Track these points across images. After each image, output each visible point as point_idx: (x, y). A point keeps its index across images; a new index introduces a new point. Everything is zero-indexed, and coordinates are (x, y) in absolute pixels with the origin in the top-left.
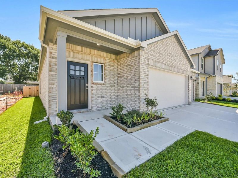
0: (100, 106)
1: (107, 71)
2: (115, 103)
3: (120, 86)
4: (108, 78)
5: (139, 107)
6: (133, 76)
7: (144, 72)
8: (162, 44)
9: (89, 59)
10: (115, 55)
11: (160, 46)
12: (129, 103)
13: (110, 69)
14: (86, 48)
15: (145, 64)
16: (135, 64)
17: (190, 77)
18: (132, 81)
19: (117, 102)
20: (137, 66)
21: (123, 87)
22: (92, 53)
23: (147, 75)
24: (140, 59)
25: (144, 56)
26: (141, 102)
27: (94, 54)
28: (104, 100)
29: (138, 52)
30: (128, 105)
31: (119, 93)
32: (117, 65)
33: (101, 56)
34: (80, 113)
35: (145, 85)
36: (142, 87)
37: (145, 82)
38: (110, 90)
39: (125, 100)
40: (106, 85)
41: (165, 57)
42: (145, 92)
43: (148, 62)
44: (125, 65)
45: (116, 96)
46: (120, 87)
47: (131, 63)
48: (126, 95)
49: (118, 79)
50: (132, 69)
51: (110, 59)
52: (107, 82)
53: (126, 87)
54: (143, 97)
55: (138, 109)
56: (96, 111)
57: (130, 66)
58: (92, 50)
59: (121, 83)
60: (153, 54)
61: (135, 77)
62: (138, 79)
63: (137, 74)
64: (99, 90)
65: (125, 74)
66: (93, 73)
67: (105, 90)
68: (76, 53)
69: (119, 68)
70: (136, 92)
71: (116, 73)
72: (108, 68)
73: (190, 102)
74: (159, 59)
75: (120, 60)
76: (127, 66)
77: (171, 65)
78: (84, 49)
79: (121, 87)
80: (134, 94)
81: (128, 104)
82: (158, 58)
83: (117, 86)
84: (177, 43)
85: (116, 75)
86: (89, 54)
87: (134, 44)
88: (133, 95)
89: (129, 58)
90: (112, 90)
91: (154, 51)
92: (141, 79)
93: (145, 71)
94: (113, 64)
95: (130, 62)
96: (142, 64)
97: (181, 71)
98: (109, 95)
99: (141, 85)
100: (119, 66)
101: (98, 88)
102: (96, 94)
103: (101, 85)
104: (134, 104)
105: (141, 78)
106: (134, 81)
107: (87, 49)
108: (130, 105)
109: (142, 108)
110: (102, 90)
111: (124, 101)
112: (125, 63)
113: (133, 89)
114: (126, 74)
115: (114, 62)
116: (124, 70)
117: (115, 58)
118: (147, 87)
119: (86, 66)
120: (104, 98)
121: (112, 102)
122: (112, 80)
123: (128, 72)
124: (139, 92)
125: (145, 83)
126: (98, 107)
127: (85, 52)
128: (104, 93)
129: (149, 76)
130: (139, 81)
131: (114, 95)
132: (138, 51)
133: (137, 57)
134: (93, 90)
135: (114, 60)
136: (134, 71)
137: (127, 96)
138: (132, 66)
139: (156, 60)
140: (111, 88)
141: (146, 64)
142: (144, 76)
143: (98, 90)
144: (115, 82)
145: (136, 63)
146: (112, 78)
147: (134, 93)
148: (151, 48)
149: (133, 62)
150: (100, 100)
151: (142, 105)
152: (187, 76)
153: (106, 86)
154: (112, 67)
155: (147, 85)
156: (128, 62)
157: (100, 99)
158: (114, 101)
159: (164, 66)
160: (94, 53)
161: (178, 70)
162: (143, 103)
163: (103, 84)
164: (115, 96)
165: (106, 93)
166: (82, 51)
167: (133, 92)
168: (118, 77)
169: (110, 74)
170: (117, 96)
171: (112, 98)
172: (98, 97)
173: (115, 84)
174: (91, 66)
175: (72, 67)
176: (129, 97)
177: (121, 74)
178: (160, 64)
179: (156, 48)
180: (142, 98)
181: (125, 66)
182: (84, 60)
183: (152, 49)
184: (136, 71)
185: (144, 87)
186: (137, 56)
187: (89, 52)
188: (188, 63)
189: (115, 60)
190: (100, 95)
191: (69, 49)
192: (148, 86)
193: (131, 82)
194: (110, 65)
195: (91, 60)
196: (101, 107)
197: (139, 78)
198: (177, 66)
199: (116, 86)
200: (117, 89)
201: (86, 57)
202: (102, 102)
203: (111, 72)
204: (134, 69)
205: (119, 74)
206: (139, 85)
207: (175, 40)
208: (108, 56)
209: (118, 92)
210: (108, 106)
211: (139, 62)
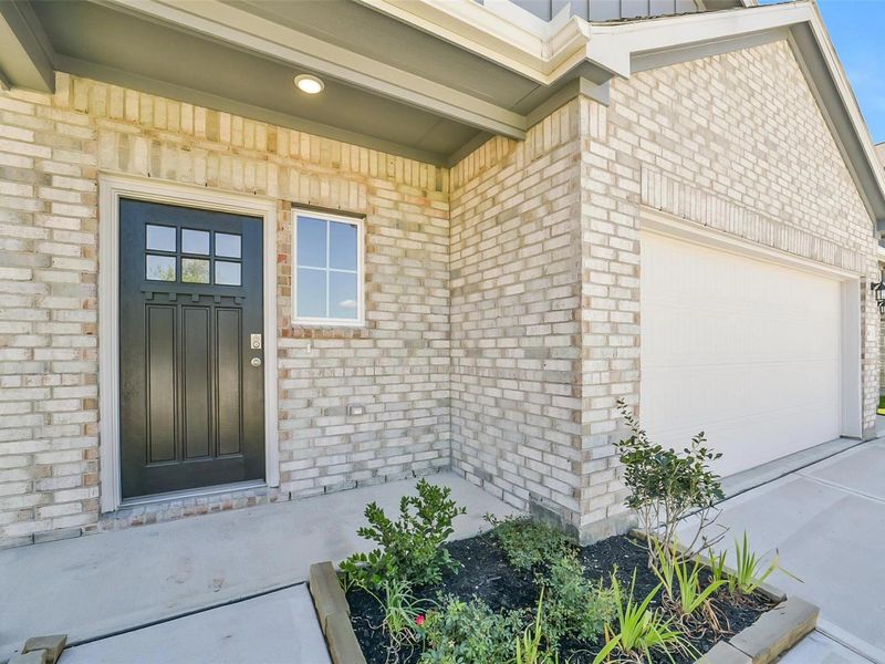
0: (338, 465)
1: (384, 260)
2: (431, 444)
3: (461, 347)
4: (390, 298)
5: (576, 494)
6: (537, 285)
7: (608, 254)
8: (723, 80)
9: (261, 185)
10: (432, 168)
11: (712, 90)
12: (510, 456)
13: (405, 244)
14: (238, 120)
15: (616, 199)
16: (545, 202)
17: (873, 285)
18: (527, 313)
19: (447, 436)
20: (563, 215)
21: (479, 352)
22: (282, 150)
23: (629, 270)
24: (577, 158)
25: (605, 144)
26: (588, 458)
27: (297, 158)
28: (363, 428)
29: (565, 118)
30: (503, 465)
31: (454, 386)
32: (446, 224)
33: (345, 167)
34: (205, 513)
35: (614, 341)
36: (597, 353)
37: (616, 317)
38: (399, 370)
39: (491, 430)
40: (375, 340)
41: (743, 162)
42: (617, 389)
43: (634, 187)
44: (488, 215)
45: (440, 403)
46: (460, 353)
47: (520, 198)
48: (492, 402)
49: (450, 305)
50: (529, 240)
51: (404, 189)
52: (382, 325)
53: (496, 353)
54: (600, 420)
55: (571, 504)
56: (314, 496)
57: (515, 222)
58: (282, 134)
59: (466, 326)
60: (668, 133)
61: (545, 290)
62: (570, 304)
63: (560, 267)
64: (327, 372)
65: (487, 275)
66: (288, 270)
67: (369, 371)
68: (173, 145)
69: (456, 239)
70: (551, 388)
71: (441, 267)
72: (391, 241)
73: (872, 424)
74: (706, 172)
75: (460, 192)
76: (498, 221)
77: (775, 212)
78: (230, 125)
79: (468, 353)
80: (541, 399)
81: (502, 456)
82: (701, 166)
83: (446, 344)
84: (805, 88)
85: (439, 284)
86: (266, 159)
87: (535, 49)
88: (535, 409)
89: (510, 170)
90: (417, 370)
91: (675, 117)
92: (588, 298)
93: (615, 242)
94: (421, 219)
95: (512, 191)
96: (596, 199)
97: (828, 253)
98: (395, 398)
99: (587, 341)
100: (454, 231)
101: (322, 357)
102: (310, 394)
103: (340, 343)
104: (544, 469)
105: (587, 290)
106: (542, 314)
107: (251, 125)
108: (514, 470)
109: (594, 504)
110: (349, 372)
111: (484, 439)
112: (489, 203)
113: (533, 364)
114: (496, 272)
115: (427, 204)
116: (483, 246)
117: (432, 181)
118: (632, 353)
119: (248, 228)
120: (365, 418)
121: (416, 440)
122: (416, 309)
123: (501, 260)
124: (576, 394)
125: (615, 329)
126: (324, 472)
127: (237, 142)
128: (364, 390)
129: (644, 282)
130: (574, 316)
131: (428, 395)
132: (566, 109)
133: (562, 152)
134: (293, 374)
135: (425, 194)
136: (537, 249)
137: (497, 405)
138: (527, 217)
139: (690, 176)
140: (411, 354)
141: (624, 195)
142: (608, 279)
143: (322, 371)
144: (432, 318)
145: (552, 195)
146: (413, 299)
147: (543, 392)
148: (656, 95)
149: (534, 192)
150: (337, 430)
151: (595, 479)
152: (855, 280)
153: (375, 347)
154: (414, 235)
155: (631, 341)
156: (503, 197)
157: (336, 426)
158: (428, 430)
159: (736, 220)
160: (294, 151)
161: (812, 246)
162: (601, 465)
163: (357, 335)
164: (430, 404)
165: (376, 390)
166: (213, 137)
167: (537, 387)
168: (452, 292)
169: (401, 273)
170: (448, 403)
171: (415, 414)
172: (326, 412)
173: (429, 335)
174: (280, 229)
175: (159, 237)
176: (511, 415)
177: (467, 271)
178: (714, 205)
179: (687, 102)
180: (595, 429)
181: (488, 224)
182: (226, 191)
183: (664, 100)
184: (552, 244)
185: (609, 353)
186: (557, 147)
187: (262, 145)
188: (860, 205)
189: (433, 195)
190: (336, 403)
191: (124, 119)
192: (637, 343)
193: (524, 320)
194: (398, 225)
195: (273, 192)
196: (346, 468)
197: (576, 292)
198: (809, 223)
199: (437, 344)
200: (446, 361)
201: (242, 173)
202: (350, 442)
203: (407, 262)
204: (541, 236)
205: (455, 274)
206: (576, 341)
207: (795, 65)
208: (391, 172)
209: (454, 377)
210: (390, 461)
211: (575, 185)
